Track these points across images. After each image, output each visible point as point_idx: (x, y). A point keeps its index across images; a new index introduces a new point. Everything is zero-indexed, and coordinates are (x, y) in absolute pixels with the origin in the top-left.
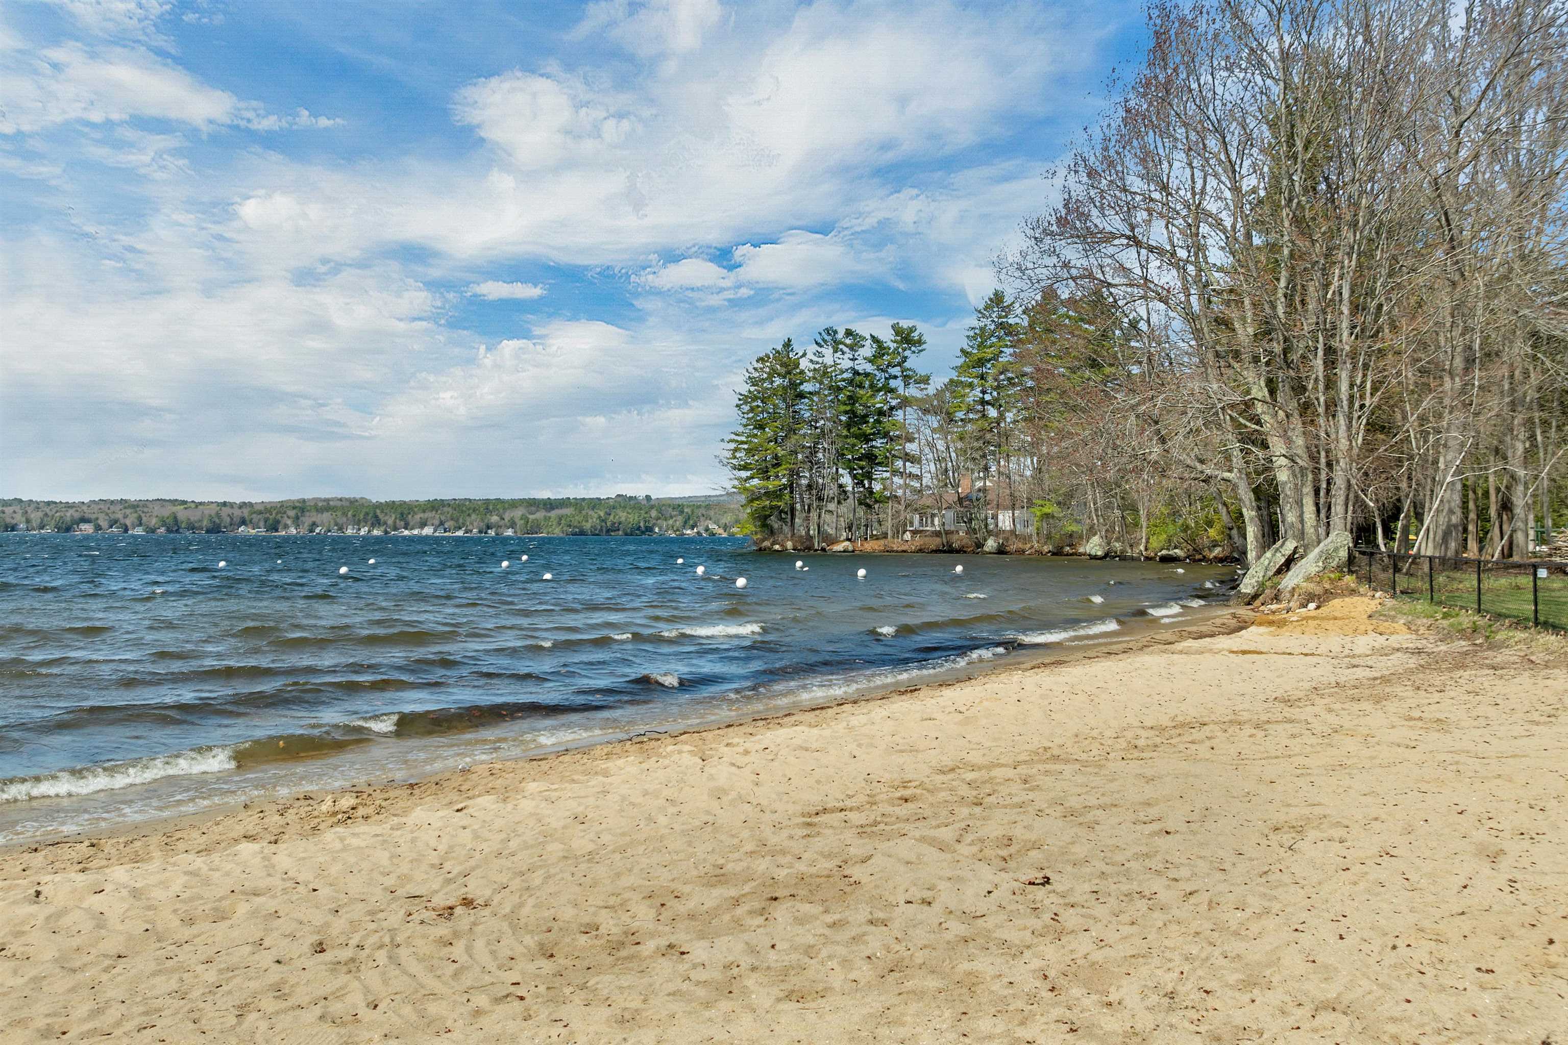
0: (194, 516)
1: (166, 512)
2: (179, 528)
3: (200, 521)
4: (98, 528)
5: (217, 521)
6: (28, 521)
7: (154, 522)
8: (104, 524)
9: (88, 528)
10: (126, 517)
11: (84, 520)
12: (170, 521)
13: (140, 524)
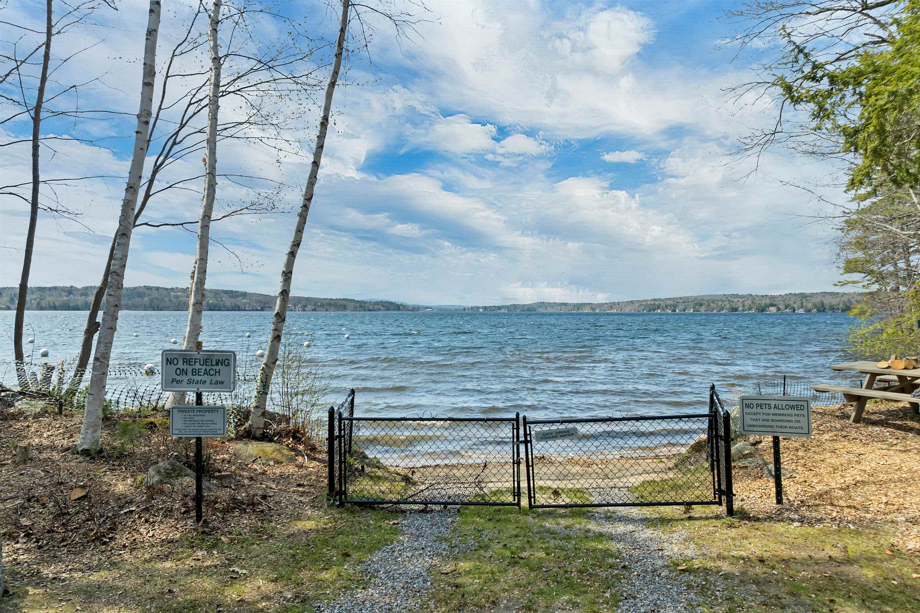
0: (834, 301)
1: (817, 300)
2: (825, 309)
3: (838, 305)
4: (779, 309)
5: (848, 305)
6: (744, 306)
7: (810, 305)
8: (782, 307)
9: (773, 309)
10: (795, 303)
11: (772, 305)
12: (819, 305)
13: (802, 307)
